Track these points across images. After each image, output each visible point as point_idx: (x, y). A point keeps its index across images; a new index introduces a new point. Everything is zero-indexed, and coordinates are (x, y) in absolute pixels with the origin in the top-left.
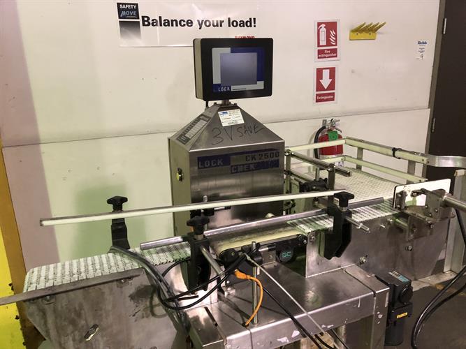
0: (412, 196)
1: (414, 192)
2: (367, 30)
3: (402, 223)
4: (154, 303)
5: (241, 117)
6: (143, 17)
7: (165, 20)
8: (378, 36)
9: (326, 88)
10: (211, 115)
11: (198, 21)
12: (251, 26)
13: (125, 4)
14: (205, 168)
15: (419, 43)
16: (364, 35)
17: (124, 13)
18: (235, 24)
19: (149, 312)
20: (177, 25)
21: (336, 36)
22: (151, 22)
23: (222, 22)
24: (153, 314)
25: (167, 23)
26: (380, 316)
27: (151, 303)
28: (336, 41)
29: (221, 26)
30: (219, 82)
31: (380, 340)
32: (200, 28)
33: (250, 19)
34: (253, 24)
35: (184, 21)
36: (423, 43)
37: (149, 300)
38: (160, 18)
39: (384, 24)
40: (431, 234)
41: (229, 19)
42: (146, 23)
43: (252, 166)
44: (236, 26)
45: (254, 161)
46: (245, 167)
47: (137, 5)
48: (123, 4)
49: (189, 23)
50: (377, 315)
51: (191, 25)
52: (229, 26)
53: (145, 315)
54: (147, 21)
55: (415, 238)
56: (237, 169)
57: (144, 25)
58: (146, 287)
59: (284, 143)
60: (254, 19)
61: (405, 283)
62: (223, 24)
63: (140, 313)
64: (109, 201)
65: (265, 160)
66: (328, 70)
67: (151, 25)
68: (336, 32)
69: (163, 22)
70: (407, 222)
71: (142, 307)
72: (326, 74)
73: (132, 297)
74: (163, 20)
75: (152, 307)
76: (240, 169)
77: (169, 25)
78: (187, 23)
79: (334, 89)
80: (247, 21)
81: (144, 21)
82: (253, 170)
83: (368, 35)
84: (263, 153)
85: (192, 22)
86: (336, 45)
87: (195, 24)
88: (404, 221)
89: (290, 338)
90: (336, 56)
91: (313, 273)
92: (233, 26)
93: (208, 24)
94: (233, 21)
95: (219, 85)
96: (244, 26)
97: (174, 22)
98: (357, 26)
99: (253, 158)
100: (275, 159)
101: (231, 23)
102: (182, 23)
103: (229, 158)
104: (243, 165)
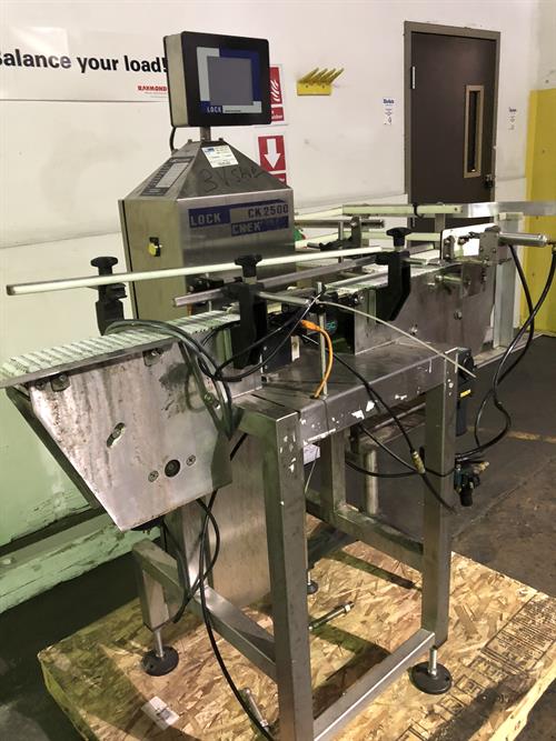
0: (460, 243)
1: (461, 238)
2: (320, 81)
3: (453, 279)
4: (190, 391)
5: (233, 156)
7: (25, 56)
8: (334, 91)
9: (273, 166)
10: (194, 153)
11: (79, 59)
12: (159, 70)
14: (198, 226)
15: (385, 101)
16: (316, 88)
18: (135, 66)
19: (184, 403)
20: (46, 66)
21: (279, 90)
22: (3, 58)
23: (115, 62)
24: (190, 407)
25: (30, 61)
26: (451, 385)
27: (186, 389)
28: (280, 96)
29: (115, 69)
30: (208, 99)
31: (451, 419)
32: (83, 72)
33: (158, 59)
34: (162, 68)
35: (57, 59)
36: (390, 102)
37: (184, 386)
38: (17, 51)
39: (342, 70)
40: (484, 290)
41: (126, 57)
43: (257, 226)
44: (138, 69)
45: (258, 218)
46: (249, 226)
49: (65, 62)
50: (448, 384)
51: (69, 66)
52: (128, 69)
53: (180, 408)
55: (470, 295)
56: (237, 229)
58: (180, 365)
59: (292, 192)
60: (164, 59)
61: (466, 352)
62: (117, 65)
63: (173, 406)
64: (94, 263)
65: (272, 216)
66: (274, 140)
67: (4, 64)
68: (278, 82)
69: (22, 59)
70: (459, 276)
71: (175, 396)
72: (271, 144)
73: (164, 381)
74: (22, 56)
75: (188, 396)
76: (243, 229)
77: (32, 64)
78: (63, 62)
79: (284, 169)
80: (153, 63)
82: (258, 231)
83: (320, 88)
84: (269, 206)
85: (69, 61)
86: (281, 102)
87: (75, 64)
88: (455, 276)
89: (364, 412)
90: (282, 119)
91: (363, 349)
92: (134, 69)
93: (94, 64)
94: (132, 62)
95: (207, 103)
96: (149, 70)
97: (41, 60)
98: (305, 74)
99: (258, 212)
100: (283, 214)
101: (131, 65)
102: (54, 62)
103: (228, 213)
104: (246, 223)
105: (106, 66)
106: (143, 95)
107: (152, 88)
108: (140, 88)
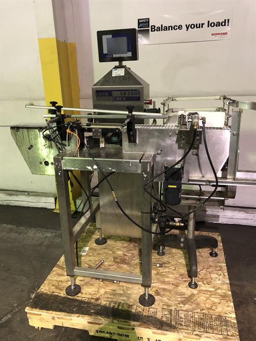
6: (152, 26)
11: (186, 25)
12: (225, 25)
13: (142, 19)
14: (99, 96)
17: (141, 25)
18: (213, 25)
20: (172, 30)
22: (156, 29)
23: (203, 24)
25: (166, 29)
29: (202, 27)
30: (107, 53)
32: (187, 30)
33: (225, 20)
34: (227, 24)
35: (177, 26)
38: (162, 25)
41: (209, 22)
42: (153, 30)
43: (124, 98)
44: (214, 26)
46: (121, 98)
47: (149, 19)
48: (141, 19)
49: (180, 27)
51: (181, 29)
52: (208, 27)
54: (154, 29)
56: (115, 99)
57: (152, 31)
60: (228, 20)
62: (204, 26)
65: (132, 96)
67: (156, 31)
69: (163, 28)
76: (118, 99)
77: (167, 30)
80: (222, 22)
81: (152, 28)
82: (125, 101)
84: (130, 92)
85: (182, 27)
87: (184, 28)
92: (211, 26)
93: (193, 26)
94: (212, 23)
96: (219, 26)
99: (125, 94)
100: (137, 95)
101: (210, 24)
102: (176, 28)
103: (112, 93)
104: (120, 97)
105: (198, 26)
106: (214, 38)
107: (219, 34)
108: (212, 35)
